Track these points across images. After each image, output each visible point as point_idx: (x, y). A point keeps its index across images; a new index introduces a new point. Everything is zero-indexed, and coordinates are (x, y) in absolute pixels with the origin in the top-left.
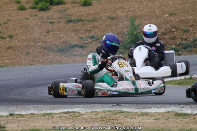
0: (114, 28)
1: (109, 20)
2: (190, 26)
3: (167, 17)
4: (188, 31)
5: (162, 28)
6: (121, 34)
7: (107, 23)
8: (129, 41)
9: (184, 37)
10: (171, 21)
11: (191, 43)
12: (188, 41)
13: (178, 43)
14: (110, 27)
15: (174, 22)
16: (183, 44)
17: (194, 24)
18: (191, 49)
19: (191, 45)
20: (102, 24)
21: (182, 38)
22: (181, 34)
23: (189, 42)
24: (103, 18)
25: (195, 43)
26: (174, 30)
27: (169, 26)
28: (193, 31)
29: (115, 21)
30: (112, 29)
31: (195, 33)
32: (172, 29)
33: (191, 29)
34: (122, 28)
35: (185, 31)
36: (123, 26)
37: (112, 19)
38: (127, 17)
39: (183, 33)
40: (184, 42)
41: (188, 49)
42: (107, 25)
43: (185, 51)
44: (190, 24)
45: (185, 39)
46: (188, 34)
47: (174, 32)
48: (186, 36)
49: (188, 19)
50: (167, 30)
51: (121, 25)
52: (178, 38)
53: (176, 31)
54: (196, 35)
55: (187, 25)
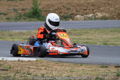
4: (70, 9)
5: (56, 6)
9: (66, 12)
11: (69, 15)
13: (62, 15)
17: (75, 5)
19: (69, 16)
22: (66, 10)
25: (71, 16)
26: (62, 8)
27: (61, 5)
33: (72, 8)
35: (68, 9)
40: (65, 15)
44: (72, 5)
47: (62, 9)
48: (68, 11)
50: (58, 8)
52: (63, 13)
53: (64, 8)
54: (73, 11)
55: (71, 6)
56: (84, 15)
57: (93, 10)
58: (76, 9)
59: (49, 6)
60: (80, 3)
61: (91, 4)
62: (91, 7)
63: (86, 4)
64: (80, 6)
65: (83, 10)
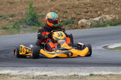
0: (14, 10)
1: (9, 4)
2: (68, 9)
3: (49, 2)
4: (66, 12)
5: (48, 10)
6: (20, 14)
7: (9, 7)
8: (29, 19)
9: (65, 16)
10: (53, 5)
11: (70, 20)
12: (67, 19)
13: (61, 21)
14: (11, 9)
15: (56, 6)
16: (64, 21)
17: (70, 7)
18: (70, 24)
19: (70, 22)
20: (4, 7)
21: (63, 17)
22: (62, 14)
23: (69, 20)
24: (4, 3)
25: (73, 20)
27: (53, 8)
28: (70, 12)
29: (13, 5)
30: (13, 11)
31: (72, 13)
32: (55, 11)
33: (68, 11)
34: (20, 10)
35: (65, 12)
36: (20, 8)
37: (11, 3)
38: (21, 2)
39: (64, 14)
40: (65, 20)
41: (69, 25)
42: (9, 8)
43: (67, 26)
44: (67, 7)
45: (66, 18)
46: (67, 14)
48: (66, 15)
49: (65, 4)
51: (18, 8)
52: (61, 17)
53: (58, 12)
54: (73, 15)
55: (65, 8)
56: (90, 19)
57: (96, 12)
58: (75, 12)
59: (39, 10)
60: (75, 4)
61: (89, 5)
62: (91, 8)
63: (82, 4)
64: (77, 8)
65: (84, 13)
